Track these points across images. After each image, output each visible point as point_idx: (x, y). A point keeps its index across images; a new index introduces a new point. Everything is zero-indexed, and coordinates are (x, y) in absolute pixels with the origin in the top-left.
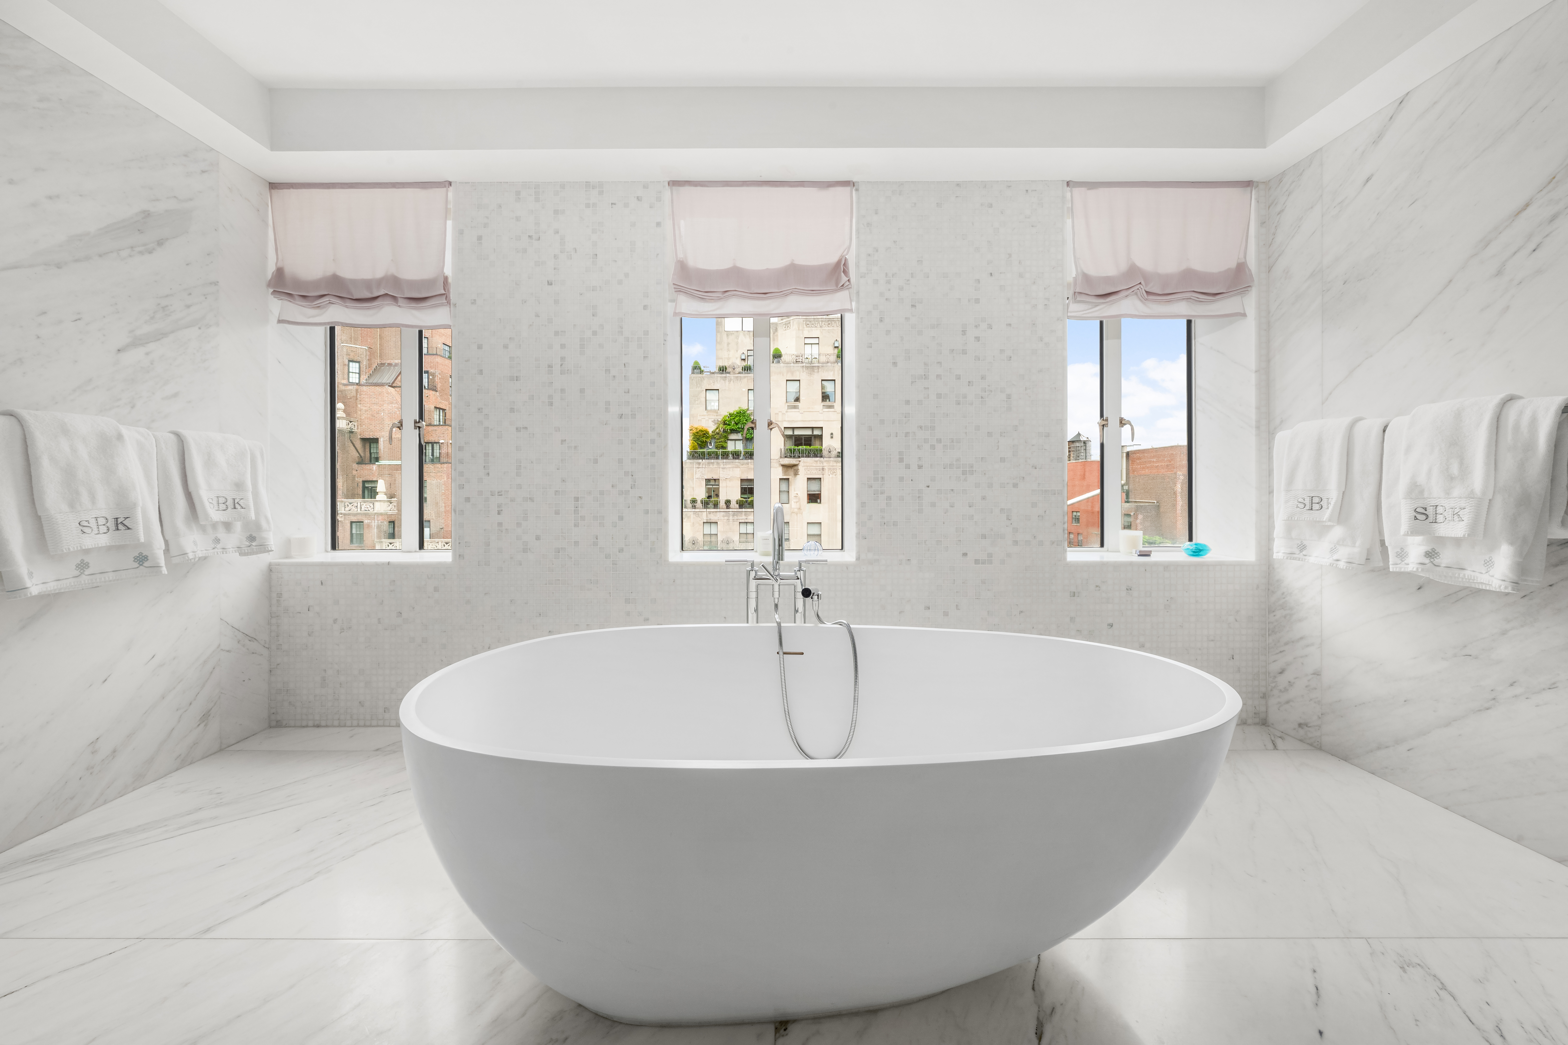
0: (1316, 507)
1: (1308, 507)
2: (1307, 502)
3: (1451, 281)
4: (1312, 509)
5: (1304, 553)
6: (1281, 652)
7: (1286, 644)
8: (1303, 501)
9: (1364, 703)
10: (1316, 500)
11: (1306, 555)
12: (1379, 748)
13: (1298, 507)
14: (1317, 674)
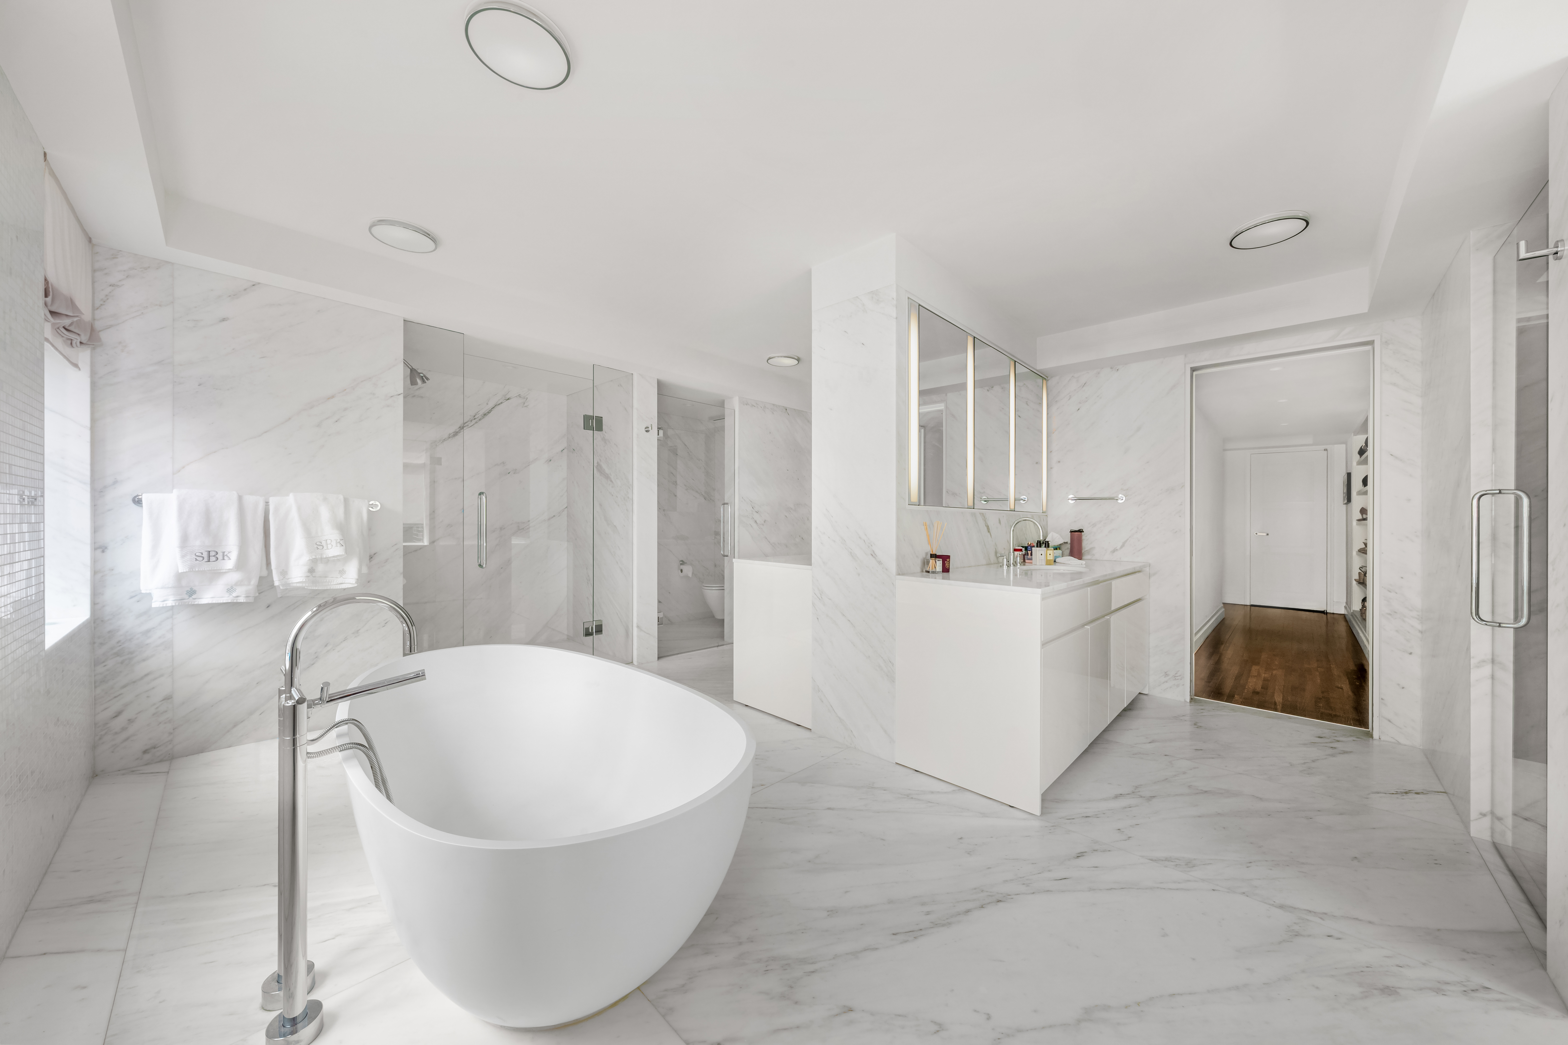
0: (212, 559)
1: (206, 559)
2: (205, 555)
3: (290, 419)
4: (209, 561)
5: (194, 597)
6: (115, 697)
7: (124, 687)
8: (201, 555)
9: (221, 700)
10: (212, 554)
11: (195, 599)
12: (235, 726)
13: (196, 560)
14: (168, 698)
